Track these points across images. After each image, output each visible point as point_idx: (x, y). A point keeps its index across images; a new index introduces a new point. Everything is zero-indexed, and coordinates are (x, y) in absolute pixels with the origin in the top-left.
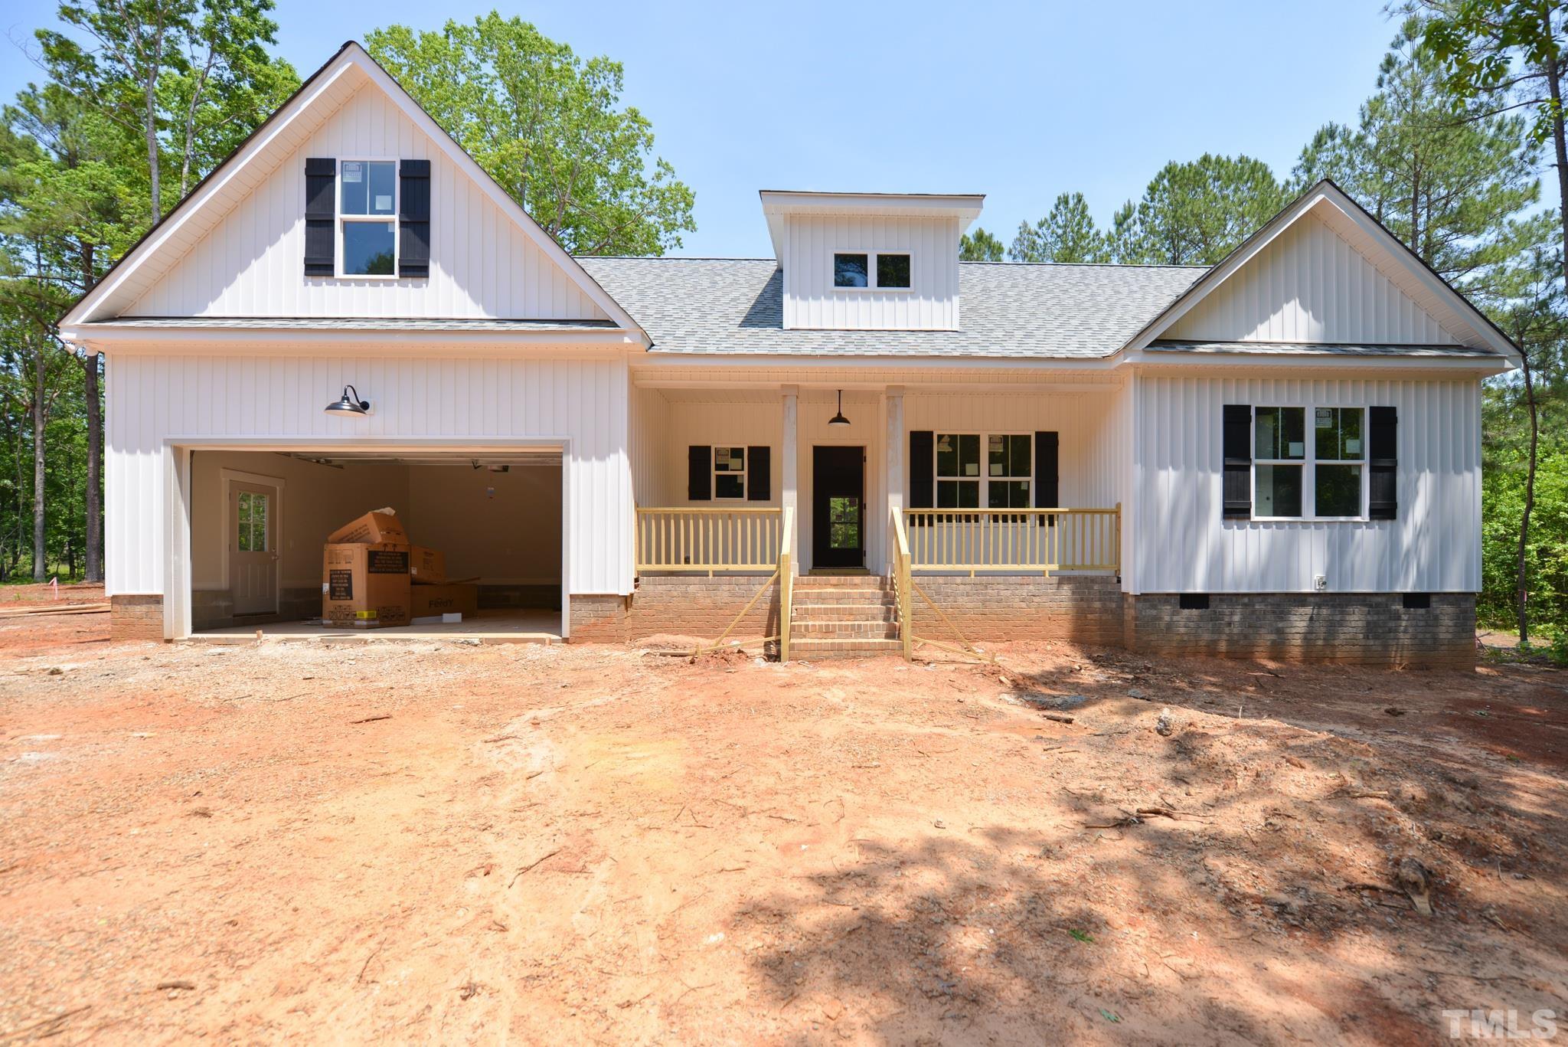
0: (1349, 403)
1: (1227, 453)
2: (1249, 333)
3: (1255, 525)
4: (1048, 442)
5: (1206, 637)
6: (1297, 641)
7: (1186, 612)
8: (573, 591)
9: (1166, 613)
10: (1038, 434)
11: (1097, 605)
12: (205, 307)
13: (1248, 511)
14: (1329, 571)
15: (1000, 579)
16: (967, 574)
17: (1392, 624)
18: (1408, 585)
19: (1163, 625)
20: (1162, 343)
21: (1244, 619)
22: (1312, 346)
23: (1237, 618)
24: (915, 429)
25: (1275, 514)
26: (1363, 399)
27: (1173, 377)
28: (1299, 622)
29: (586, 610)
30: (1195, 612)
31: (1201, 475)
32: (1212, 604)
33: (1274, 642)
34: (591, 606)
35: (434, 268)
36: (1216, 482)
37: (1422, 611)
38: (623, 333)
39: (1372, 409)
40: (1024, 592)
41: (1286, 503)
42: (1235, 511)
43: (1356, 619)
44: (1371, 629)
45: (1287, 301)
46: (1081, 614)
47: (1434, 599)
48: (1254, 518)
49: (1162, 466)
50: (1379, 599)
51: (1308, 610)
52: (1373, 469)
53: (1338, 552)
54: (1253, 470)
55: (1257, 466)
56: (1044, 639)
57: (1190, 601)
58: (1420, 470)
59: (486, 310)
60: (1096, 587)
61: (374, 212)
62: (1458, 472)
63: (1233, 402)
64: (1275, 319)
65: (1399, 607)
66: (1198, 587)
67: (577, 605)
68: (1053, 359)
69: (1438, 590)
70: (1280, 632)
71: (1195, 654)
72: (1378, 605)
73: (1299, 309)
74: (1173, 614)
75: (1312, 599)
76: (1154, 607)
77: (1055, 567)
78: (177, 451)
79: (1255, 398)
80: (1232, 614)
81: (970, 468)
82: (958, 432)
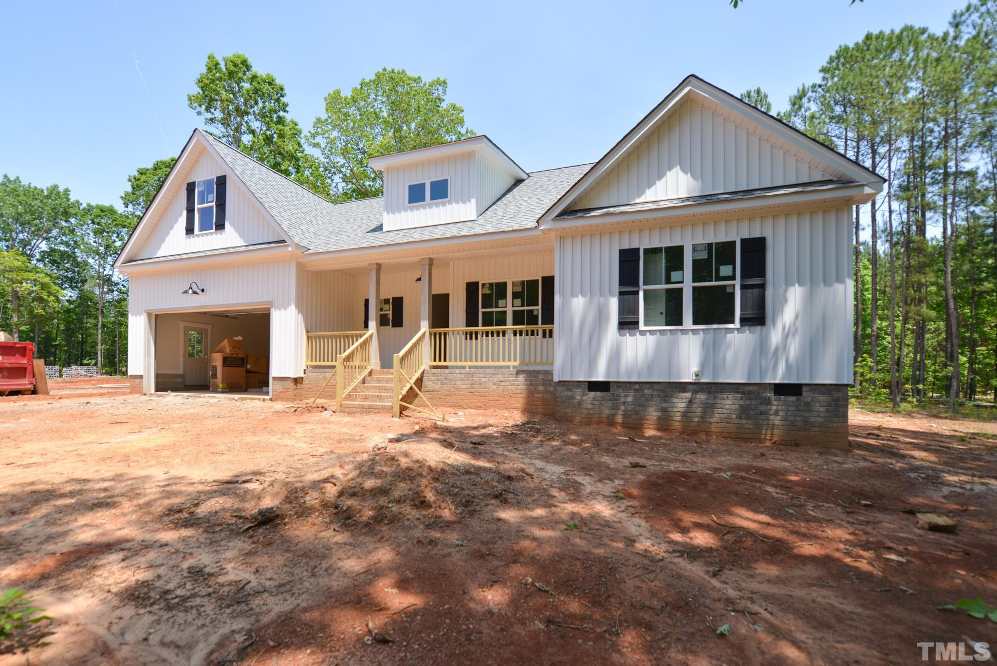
0: (722, 238)
1: (622, 283)
2: (639, 196)
3: (643, 333)
5: (607, 411)
6: (678, 417)
7: (592, 394)
8: (274, 375)
9: (578, 394)
10: (543, 278)
11: (541, 388)
12: (156, 253)
13: (637, 323)
14: (703, 365)
15: (481, 371)
16: (464, 367)
17: (763, 408)
18: (779, 378)
19: (575, 401)
21: (635, 400)
22: (688, 199)
23: (630, 399)
24: (469, 281)
25: (667, 325)
26: (735, 234)
27: (582, 234)
28: (680, 403)
29: (279, 384)
30: (599, 394)
31: (602, 299)
32: (611, 388)
33: (659, 419)
34: (281, 383)
35: (227, 224)
36: (614, 303)
37: (793, 398)
38: (288, 246)
39: (743, 241)
40: (495, 379)
41: (674, 317)
42: (627, 324)
43: (729, 404)
44: (744, 412)
45: (670, 169)
46: (531, 394)
47: (804, 389)
48: (642, 327)
49: (573, 295)
50: (751, 388)
51: (688, 395)
52: (743, 287)
53: (711, 352)
54: (641, 294)
55: (645, 291)
56: (507, 409)
57: (594, 386)
58: (788, 284)
59: (244, 241)
60: (540, 376)
61: (208, 202)
62: (827, 283)
63: (626, 246)
64: (660, 184)
65: (770, 394)
66: (600, 376)
67: (276, 382)
68: (503, 232)
69: (807, 381)
70: (664, 410)
71: (600, 423)
72: (750, 393)
73: (680, 173)
74: (584, 395)
75: (691, 387)
76: (570, 390)
77: (517, 363)
78: (149, 315)
79: (643, 242)
80: (626, 396)
81: (501, 302)
82: (494, 281)
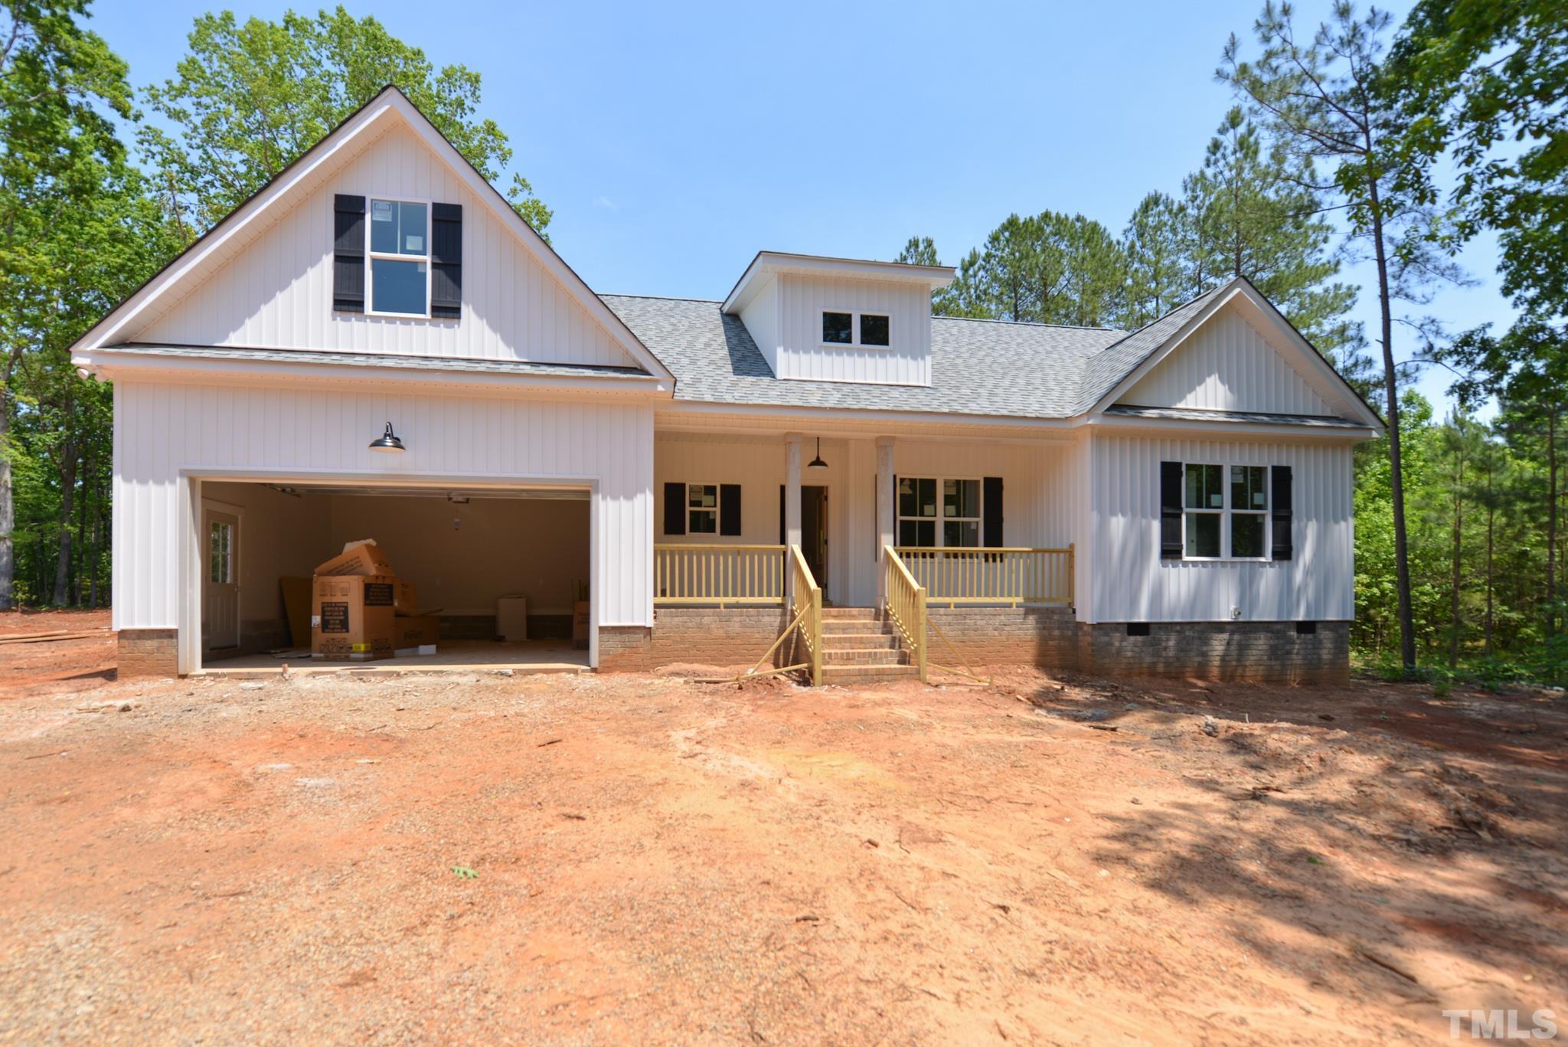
0: (1256, 463)
1: (1165, 502)
2: (1180, 400)
3: (1185, 564)
4: (994, 486)
5: (1148, 659)
6: (1216, 662)
7: (1132, 638)
8: (602, 624)
9: (1116, 639)
10: (986, 479)
11: (1056, 633)
12: (226, 337)
13: (1179, 552)
14: (1241, 601)
15: (976, 610)
16: (947, 606)
17: (1288, 647)
18: (1301, 616)
19: (1114, 650)
20: (1117, 408)
21: (1178, 643)
22: (1230, 414)
23: (1172, 643)
25: (1198, 555)
26: (1267, 459)
27: (1122, 436)
28: (1218, 645)
29: (614, 643)
30: (1139, 638)
31: (1144, 521)
32: (1152, 631)
33: (1200, 663)
34: (618, 637)
35: (466, 310)
36: (1156, 526)
37: (1310, 636)
38: (657, 382)
39: (1274, 468)
40: (997, 621)
41: (1208, 545)
42: (1170, 552)
43: (1261, 644)
44: (1274, 652)
45: (1209, 375)
46: (1043, 641)
47: (1319, 626)
48: (1186, 558)
49: (1113, 513)
50: (1279, 627)
51: (1226, 636)
52: (1275, 518)
53: (1246, 589)
54: (1184, 518)
55: (1188, 515)
56: (1013, 663)
57: (1135, 629)
58: (1309, 519)
59: (517, 353)
60: (1056, 617)
61: (404, 251)
62: (1336, 521)
63: (1168, 459)
64: (1200, 390)
65: (1293, 634)
66: (1142, 617)
67: (606, 637)
68: (1025, 418)
69: (1322, 618)
70: (1205, 655)
71: (1140, 674)
72: (1278, 631)
73: (1218, 382)
74: (1122, 641)
75: (1228, 627)
76: (1106, 634)
77: (1020, 600)
78: (192, 482)
79: (1186, 456)
80: (1168, 640)
81: (928, 509)
82: (918, 477)
